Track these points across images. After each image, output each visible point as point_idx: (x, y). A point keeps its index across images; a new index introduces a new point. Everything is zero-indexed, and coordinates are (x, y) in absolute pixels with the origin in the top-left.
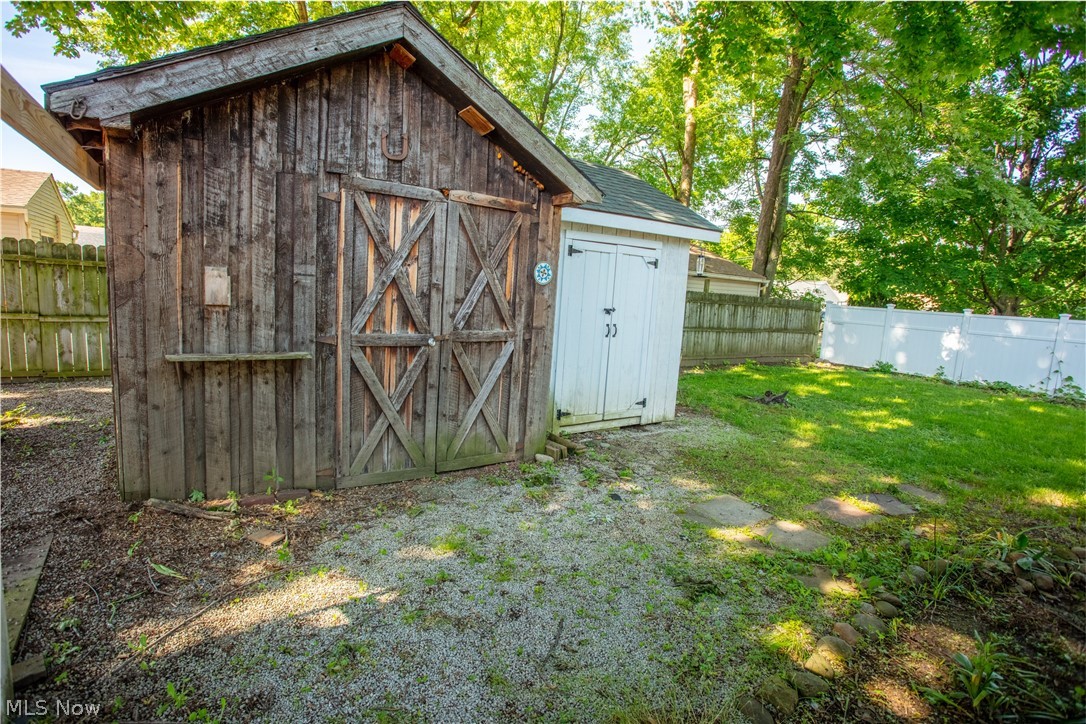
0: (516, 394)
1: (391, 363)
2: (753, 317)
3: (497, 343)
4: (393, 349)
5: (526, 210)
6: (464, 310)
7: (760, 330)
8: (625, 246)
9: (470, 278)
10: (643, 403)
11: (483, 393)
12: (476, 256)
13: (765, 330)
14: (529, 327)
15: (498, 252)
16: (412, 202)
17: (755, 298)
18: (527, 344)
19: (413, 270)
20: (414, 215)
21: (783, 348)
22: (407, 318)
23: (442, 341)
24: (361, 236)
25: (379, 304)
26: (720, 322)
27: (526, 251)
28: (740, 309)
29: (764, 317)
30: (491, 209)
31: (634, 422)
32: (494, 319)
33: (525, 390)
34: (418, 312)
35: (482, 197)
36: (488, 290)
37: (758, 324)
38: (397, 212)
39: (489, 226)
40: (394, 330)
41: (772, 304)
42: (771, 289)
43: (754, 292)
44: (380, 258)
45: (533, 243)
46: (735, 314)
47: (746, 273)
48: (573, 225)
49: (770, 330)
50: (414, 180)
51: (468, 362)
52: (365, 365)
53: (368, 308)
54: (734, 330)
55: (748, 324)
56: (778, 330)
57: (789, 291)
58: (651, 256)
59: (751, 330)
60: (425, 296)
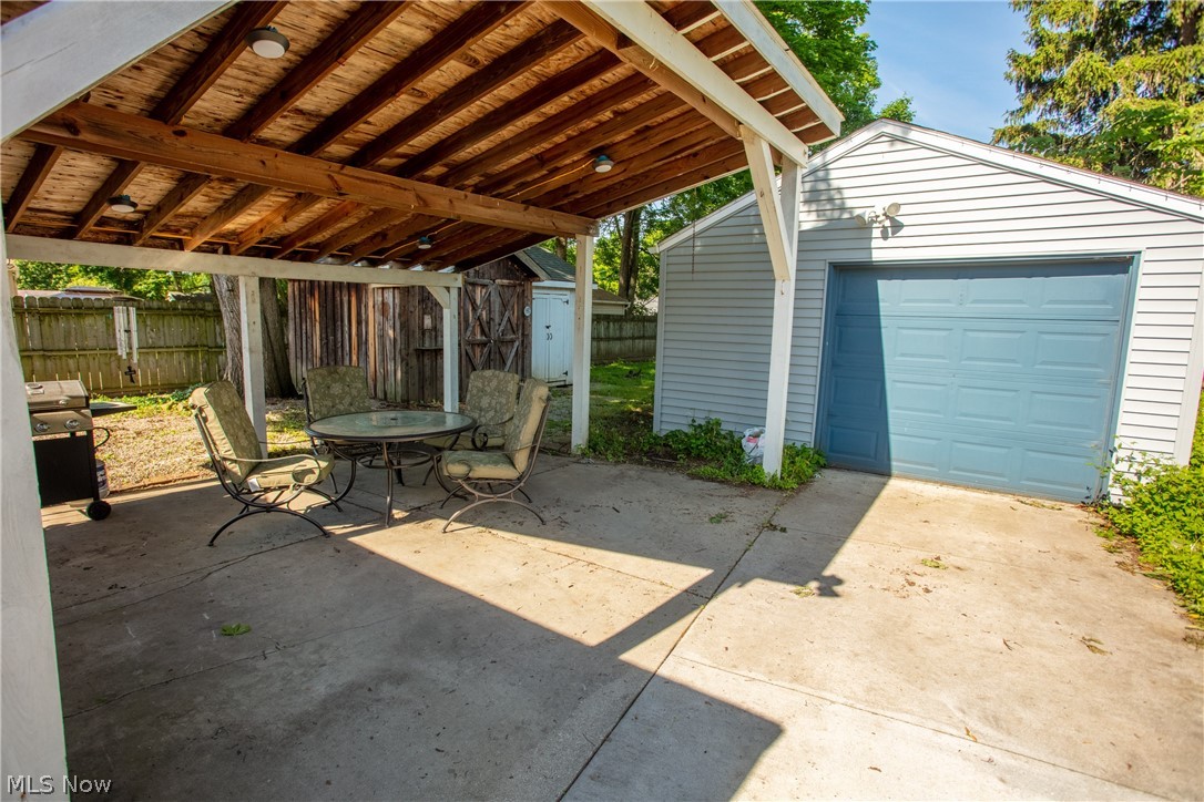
0: (520, 363)
1: (478, 350)
2: (621, 329)
3: (512, 341)
4: (478, 345)
5: (520, 285)
6: (502, 328)
7: (626, 339)
8: (553, 295)
9: (502, 315)
10: (566, 373)
11: (509, 364)
12: (504, 306)
13: (630, 338)
14: (523, 334)
15: (511, 303)
16: (484, 286)
17: (621, 316)
18: (523, 341)
19: (484, 313)
20: (484, 291)
21: (643, 351)
22: (483, 332)
23: (495, 341)
24: (468, 300)
25: (474, 327)
26: (598, 334)
27: (521, 303)
28: (611, 324)
29: (628, 329)
30: (508, 286)
31: (562, 383)
32: (511, 332)
33: (523, 362)
34: (486, 330)
35: (505, 282)
36: (509, 320)
37: (624, 334)
38: (478, 290)
39: (508, 292)
40: (479, 337)
41: (633, 319)
42: (633, 307)
43: (620, 311)
44: (474, 309)
45: (524, 299)
46: (608, 327)
47: (614, 298)
48: (537, 287)
49: (633, 338)
50: (483, 277)
51: (503, 349)
52: (470, 351)
53: (471, 328)
54: (608, 339)
55: (618, 335)
56: (639, 338)
57: (646, 309)
58: (565, 298)
59: (620, 339)
60: (489, 323)
